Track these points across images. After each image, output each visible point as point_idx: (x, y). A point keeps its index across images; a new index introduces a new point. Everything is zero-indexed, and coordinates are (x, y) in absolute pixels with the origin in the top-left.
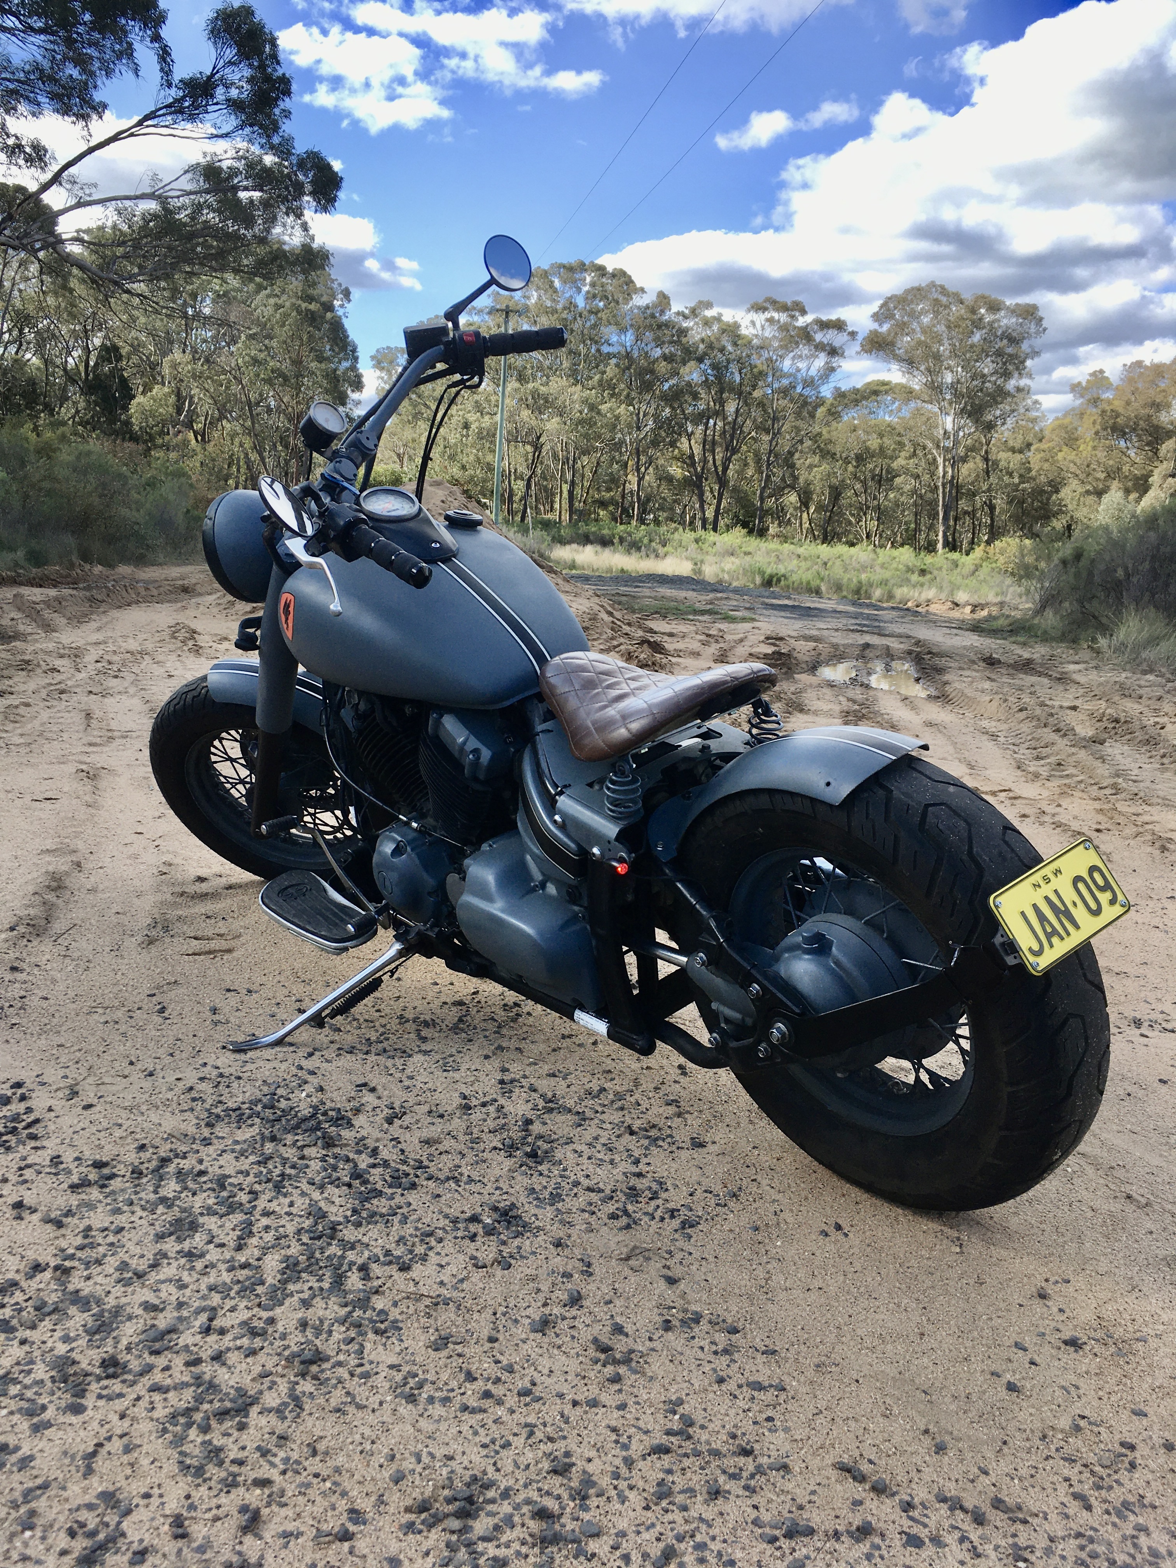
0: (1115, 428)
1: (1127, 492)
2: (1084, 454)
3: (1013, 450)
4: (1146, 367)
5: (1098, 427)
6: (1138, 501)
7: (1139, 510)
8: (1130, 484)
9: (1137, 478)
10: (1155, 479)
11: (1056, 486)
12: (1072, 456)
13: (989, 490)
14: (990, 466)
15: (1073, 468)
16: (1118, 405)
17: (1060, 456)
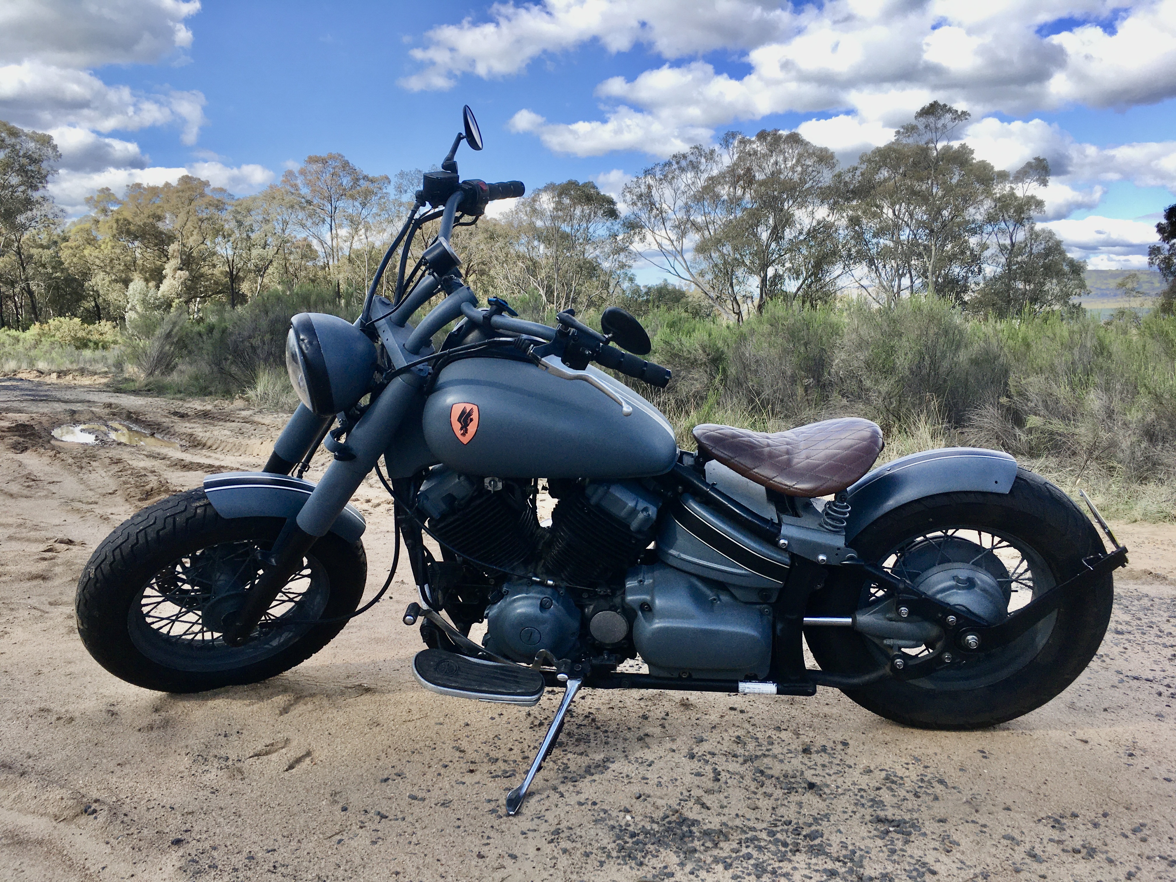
0: (129, 233)
1: (147, 280)
2: (106, 252)
3: (42, 247)
4: (144, 189)
5: (115, 232)
6: (158, 287)
7: (160, 294)
8: (147, 275)
9: (152, 271)
10: (168, 270)
11: (86, 275)
12: (96, 253)
13: (27, 279)
14: (24, 260)
15: (98, 262)
16: (127, 215)
17: (86, 252)
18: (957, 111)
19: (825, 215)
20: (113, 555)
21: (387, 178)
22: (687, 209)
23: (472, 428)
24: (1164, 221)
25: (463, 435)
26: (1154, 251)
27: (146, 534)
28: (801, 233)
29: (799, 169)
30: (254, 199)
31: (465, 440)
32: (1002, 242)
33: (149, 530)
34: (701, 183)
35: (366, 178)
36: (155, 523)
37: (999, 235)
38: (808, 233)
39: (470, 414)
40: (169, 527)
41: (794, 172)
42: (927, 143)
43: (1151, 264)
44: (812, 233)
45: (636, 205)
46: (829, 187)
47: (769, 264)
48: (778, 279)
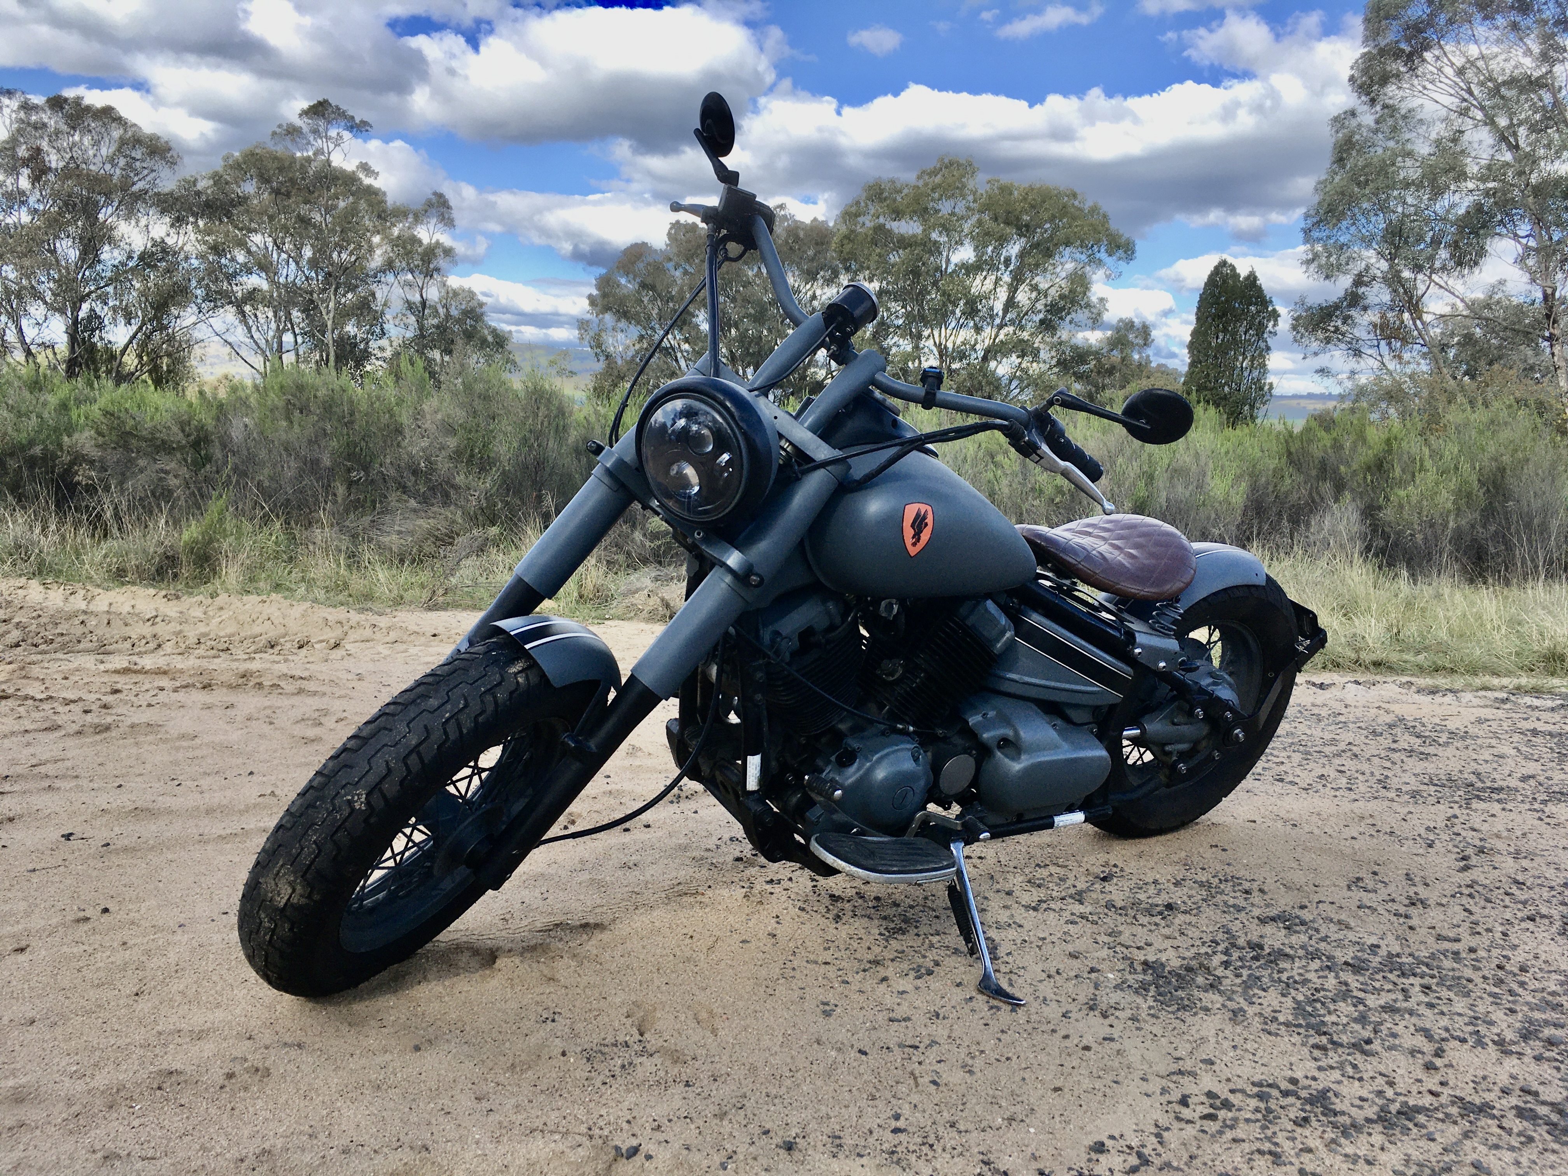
18: (353, 118)
19: (163, 234)
20: (406, 765)
23: (925, 536)
24: (595, 292)
25: (914, 544)
26: (582, 324)
27: (459, 726)
28: (130, 257)
29: (122, 162)
31: (913, 551)
32: (409, 297)
33: (462, 717)
36: (466, 706)
37: (405, 288)
38: (142, 257)
39: (925, 518)
40: (490, 708)
41: (113, 164)
43: (582, 338)
44: (147, 260)
46: (171, 194)
47: (83, 299)
48: (94, 322)
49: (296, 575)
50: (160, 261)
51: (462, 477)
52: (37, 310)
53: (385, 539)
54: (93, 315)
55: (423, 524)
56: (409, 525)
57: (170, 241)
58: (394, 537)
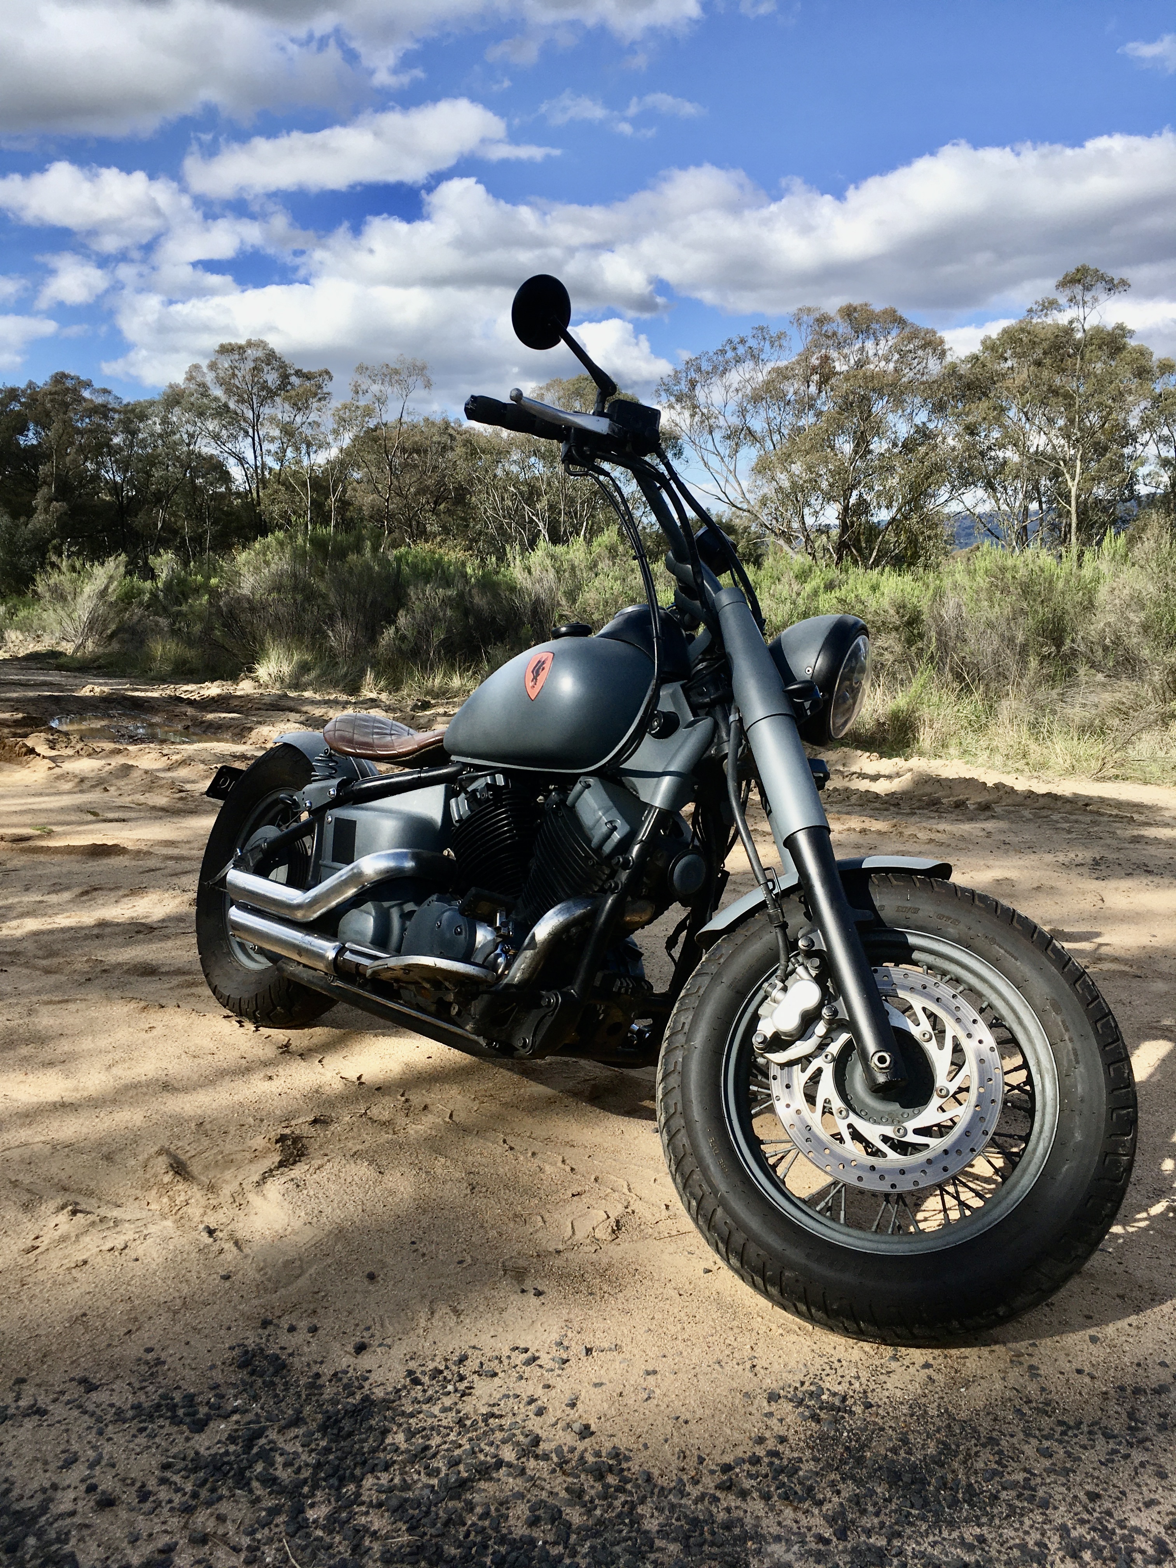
1: (13, 515)
10: (38, 501)
18: (1111, 278)
21: (327, 372)
22: (743, 412)
28: (895, 445)
29: (896, 357)
30: (152, 403)
32: (1164, 454)
34: (761, 377)
35: (298, 373)
37: (1161, 445)
38: (905, 444)
41: (888, 361)
42: (1071, 322)
44: (910, 445)
45: (673, 408)
46: (936, 380)
47: (853, 487)
48: (863, 507)
49: (983, 743)
50: (920, 445)
51: (1147, 652)
52: (816, 502)
53: (1068, 711)
54: (861, 501)
55: (1107, 698)
56: (1093, 698)
57: (931, 426)
58: (1077, 709)
